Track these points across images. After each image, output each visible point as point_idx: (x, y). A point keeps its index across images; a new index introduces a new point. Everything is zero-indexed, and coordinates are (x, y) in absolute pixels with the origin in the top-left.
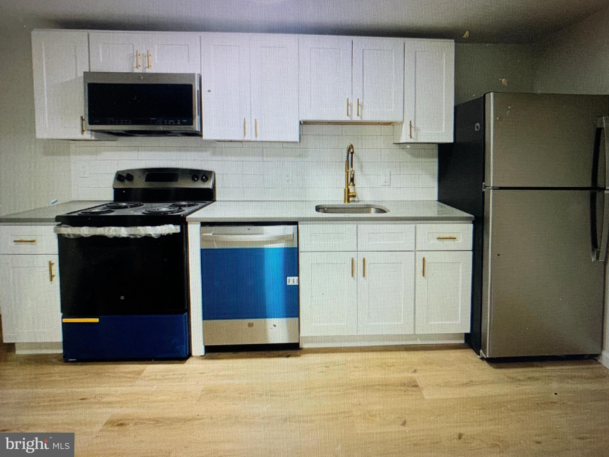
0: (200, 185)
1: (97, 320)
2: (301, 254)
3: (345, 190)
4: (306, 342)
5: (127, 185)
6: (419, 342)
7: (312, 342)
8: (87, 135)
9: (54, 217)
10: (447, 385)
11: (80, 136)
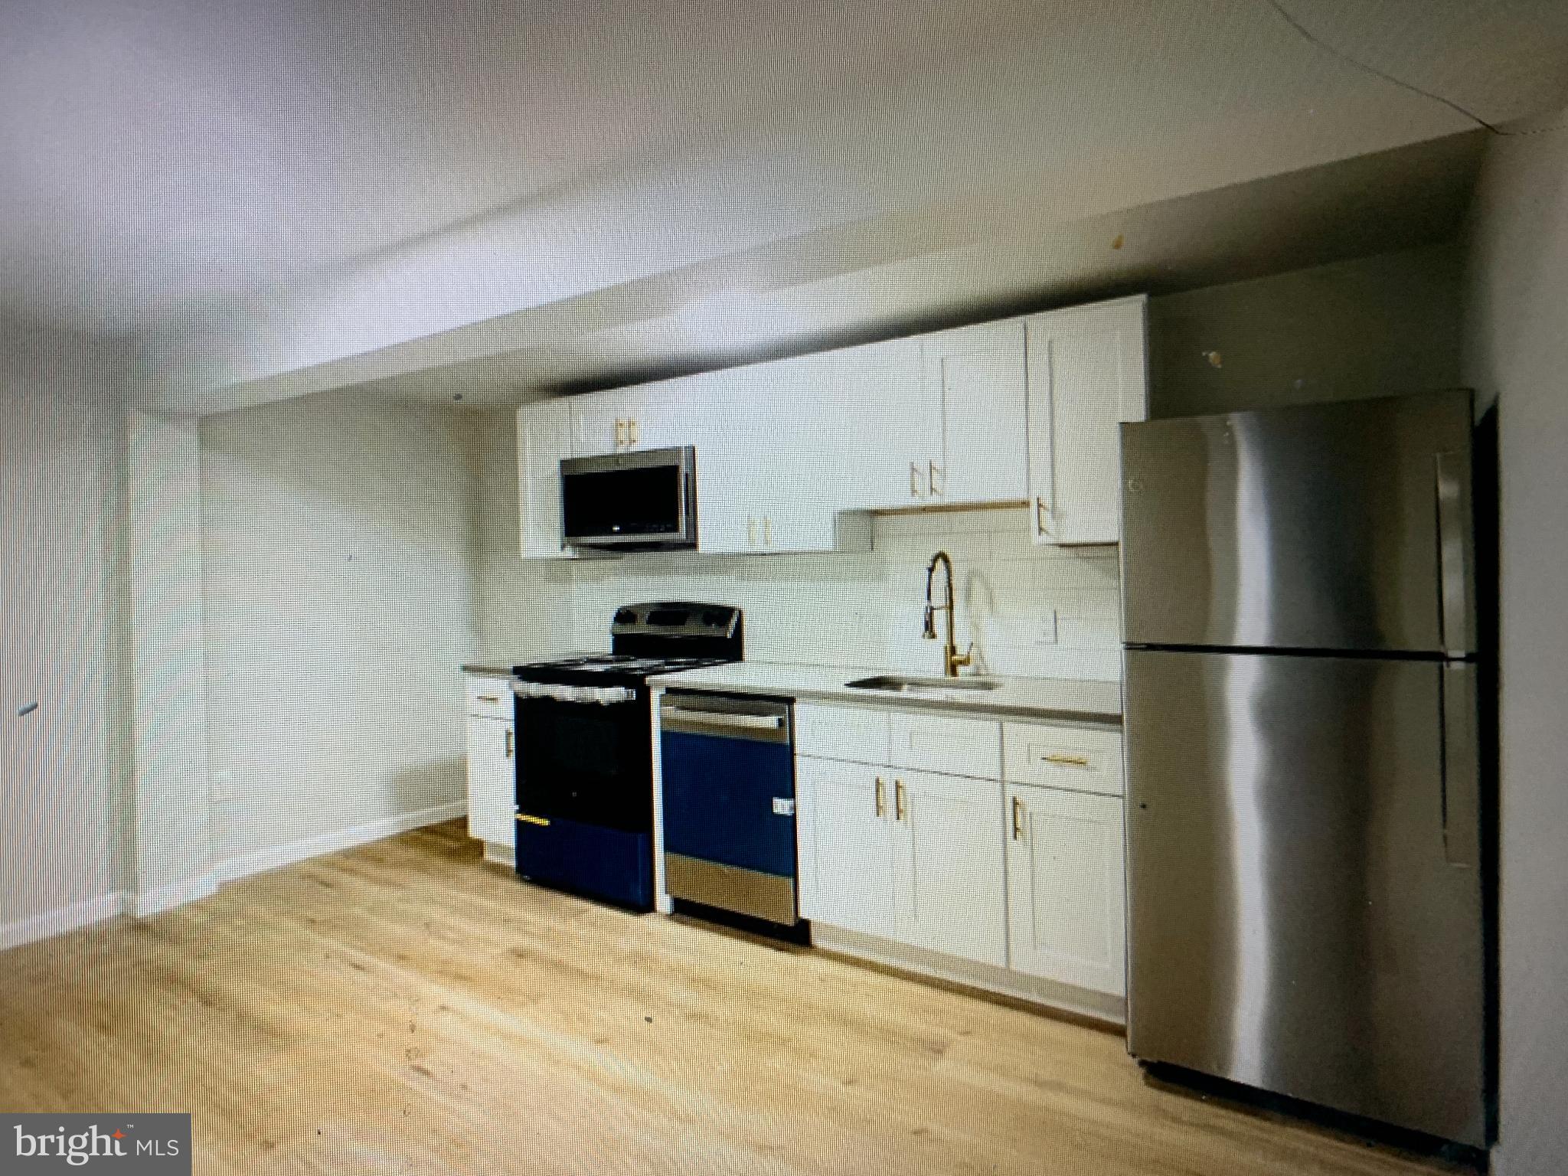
0: (713, 631)
1: (546, 823)
2: (798, 760)
3: (946, 648)
4: (824, 938)
5: (628, 630)
6: (1035, 998)
7: (836, 940)
8: (569, 553)
9: (510, 666)
10: (1002, 1071)
11: (561, 555)
